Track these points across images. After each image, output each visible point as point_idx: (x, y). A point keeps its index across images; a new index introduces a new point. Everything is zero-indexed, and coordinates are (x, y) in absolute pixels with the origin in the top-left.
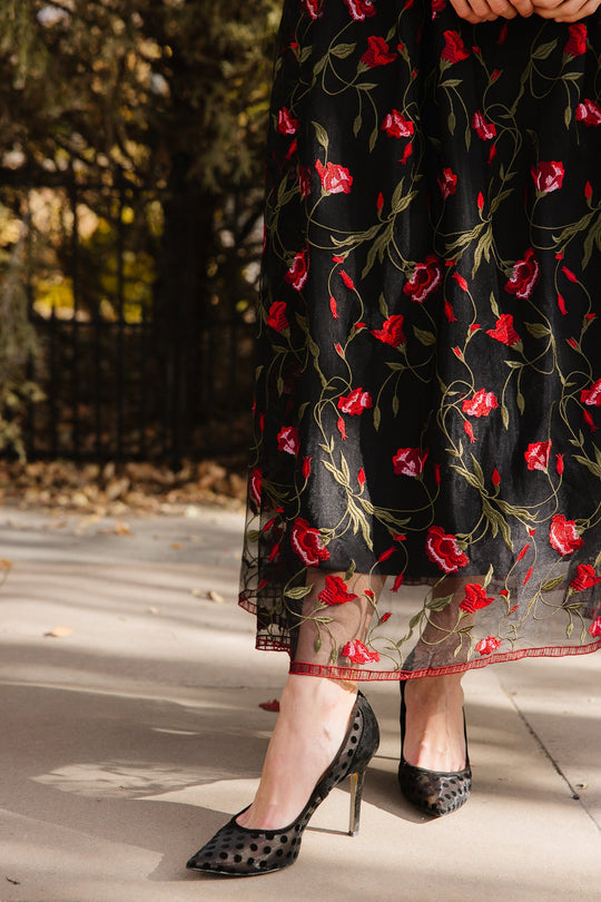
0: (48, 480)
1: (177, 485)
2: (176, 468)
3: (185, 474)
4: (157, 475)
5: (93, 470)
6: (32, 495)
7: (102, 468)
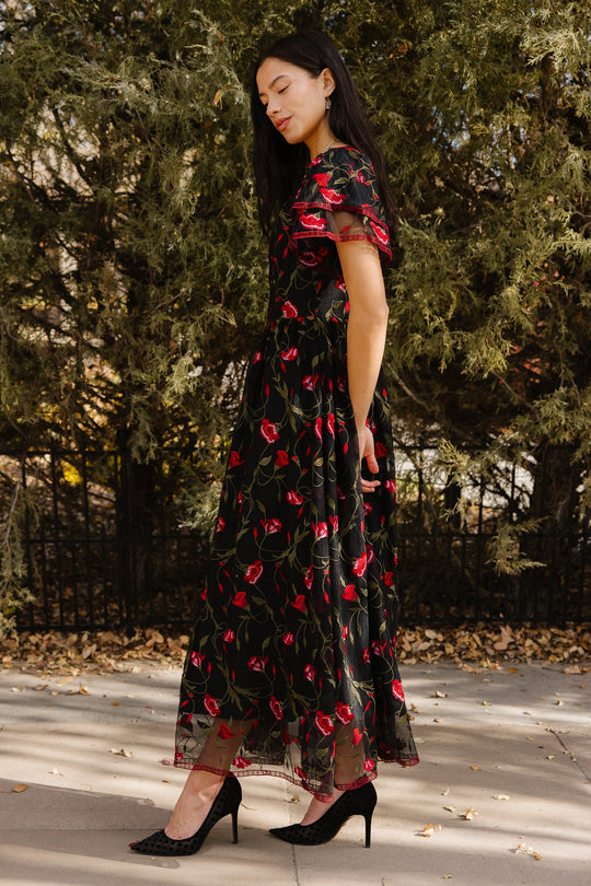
0: (43, 646)
1: (131, 647)
2: (130, 634)
3: (137, 638)
4: (116, 640)
5: (74, 638)
6: (31, 659)
7: (80, 636)
